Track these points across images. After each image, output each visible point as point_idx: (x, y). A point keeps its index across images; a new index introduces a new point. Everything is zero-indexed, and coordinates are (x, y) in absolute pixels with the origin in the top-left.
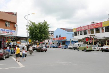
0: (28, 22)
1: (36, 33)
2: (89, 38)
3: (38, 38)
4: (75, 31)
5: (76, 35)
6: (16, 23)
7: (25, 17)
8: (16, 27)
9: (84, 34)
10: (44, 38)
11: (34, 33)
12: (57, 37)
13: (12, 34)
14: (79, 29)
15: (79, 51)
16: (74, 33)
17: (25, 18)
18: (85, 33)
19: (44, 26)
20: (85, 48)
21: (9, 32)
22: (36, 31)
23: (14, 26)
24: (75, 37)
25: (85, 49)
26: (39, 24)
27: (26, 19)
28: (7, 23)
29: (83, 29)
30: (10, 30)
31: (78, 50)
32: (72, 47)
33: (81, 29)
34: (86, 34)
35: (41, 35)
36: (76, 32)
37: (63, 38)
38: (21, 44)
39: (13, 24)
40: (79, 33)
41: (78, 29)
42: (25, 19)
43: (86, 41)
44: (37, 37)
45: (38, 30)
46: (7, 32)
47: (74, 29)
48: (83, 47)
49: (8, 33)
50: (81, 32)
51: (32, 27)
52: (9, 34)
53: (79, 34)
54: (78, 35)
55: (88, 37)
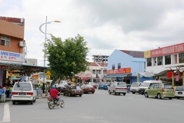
0: (46, 38)
1: (59, 59)
2: (175, 72)
3: (65, 68)
4: (148, 56)
5: (151, 65)
6: (22, 40)
7: (40, 27)
8: (22, 47)
9: (166, 64)
10: (77, 70)
11: (55, 58)
12: (113, 68)
13: (13, 60)
14: (157, 53)
15: (148, 97)
16: (145, 60)
17: (40, 29)
18: (168, 61)
19: (77, 45)
20: (159, 92)
21: (8, 57)
22: (60, 54)
23: (19, 44)
24: (149, 69)
25: (159, 94)
26: (67, 41)
27: (43, 32)
28: (5, 40)
29: (164, 52)
30: (9, 52)
31: (146, 95)
32: (137, 88)
33: (159, 52)
34: (170, 63)
35: (71, 63)
36: (151, 59)
37: (125, 69)
38: (39, 79)
39: (17, 42)
40: (157, 60)
41: (153, 53)
42: (41, 31)
43: (167, 77)
44: (62, 67)
45: (64, 53)
46: (3, 56)
47: (147, 52)
48: (155, 89)
49: (5, 59)
50: (160, 58)
51: (53, 48)
52: (8, 59)
53: (156, 62)
54: (155, 65)
55: (172, 69)
